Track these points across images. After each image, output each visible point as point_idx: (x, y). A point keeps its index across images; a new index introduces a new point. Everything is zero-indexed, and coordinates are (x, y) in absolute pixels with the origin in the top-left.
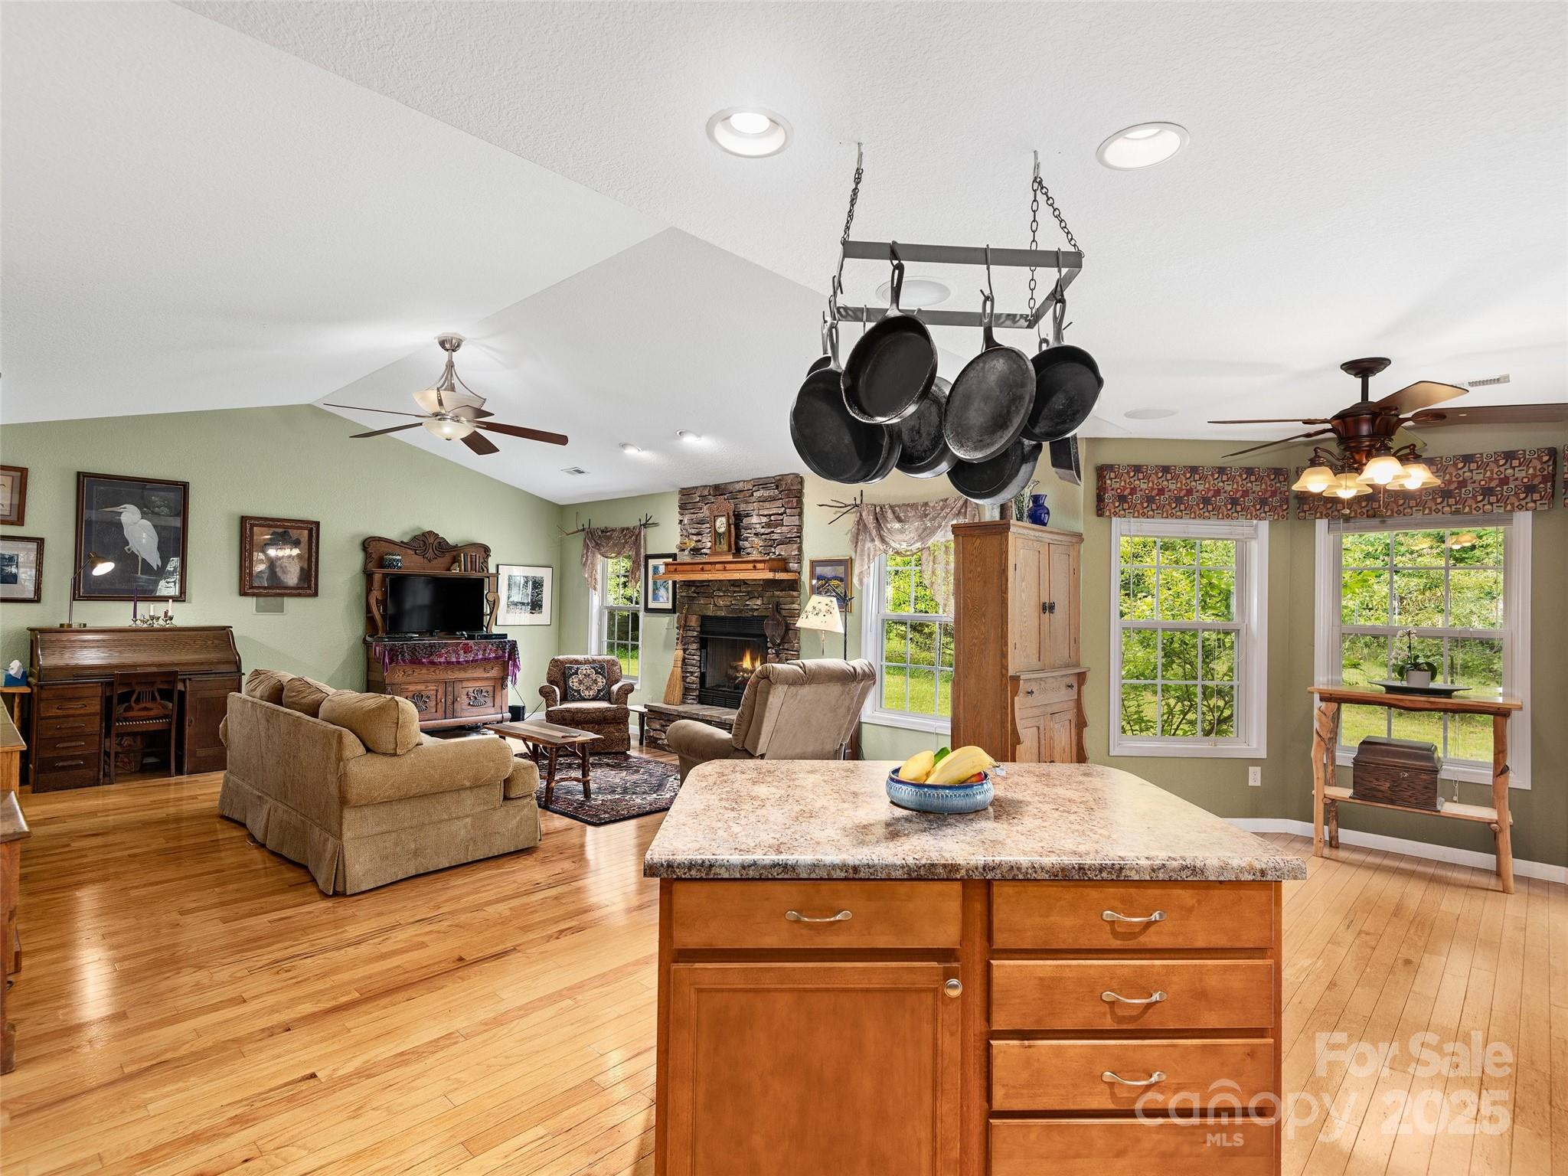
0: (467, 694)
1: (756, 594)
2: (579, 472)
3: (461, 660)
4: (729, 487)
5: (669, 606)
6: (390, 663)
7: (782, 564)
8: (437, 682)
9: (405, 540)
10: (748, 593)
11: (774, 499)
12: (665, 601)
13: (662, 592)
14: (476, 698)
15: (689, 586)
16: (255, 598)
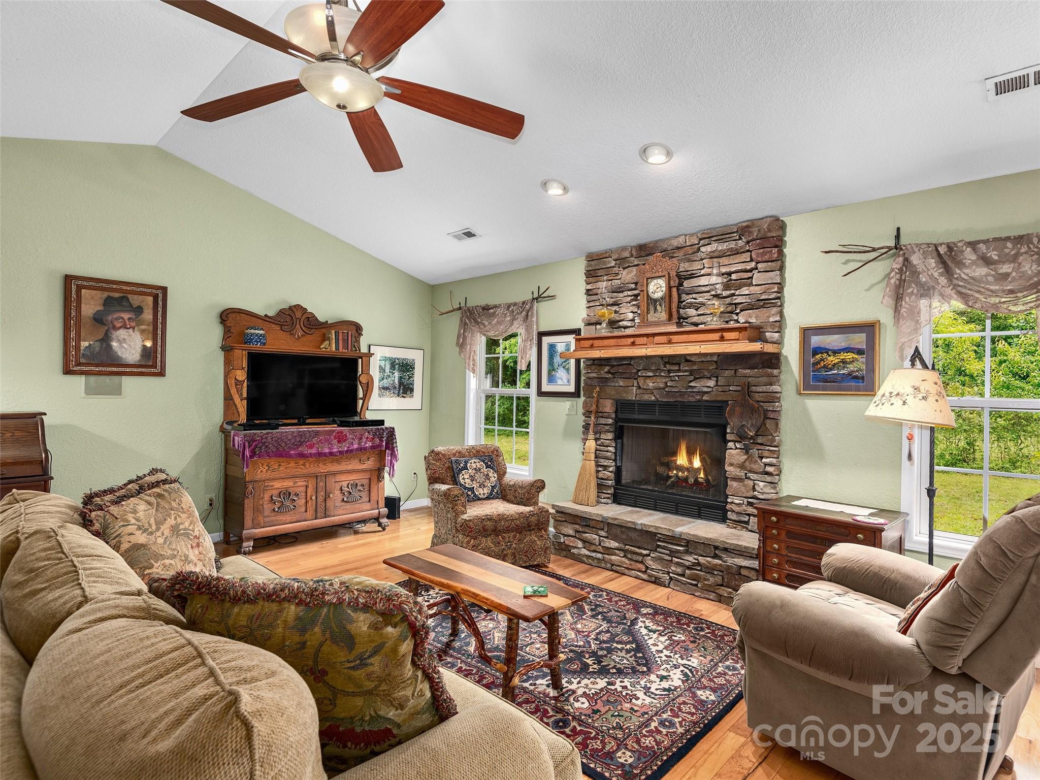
0: (341, 489)
1: (706, 373)
2: (469, 235)
3: (335, 450)
4: (660, 244)
5: (572, 389)
6: (251, 457)
7: (757, 333)
8: (307, 476)
9: (271, 314)
10: (691, 372)
11: (736, 252)
12: (565, 381)
13: (561, 373)
14: (350, 493)
15: (601, 365)
16: (83, 378)
